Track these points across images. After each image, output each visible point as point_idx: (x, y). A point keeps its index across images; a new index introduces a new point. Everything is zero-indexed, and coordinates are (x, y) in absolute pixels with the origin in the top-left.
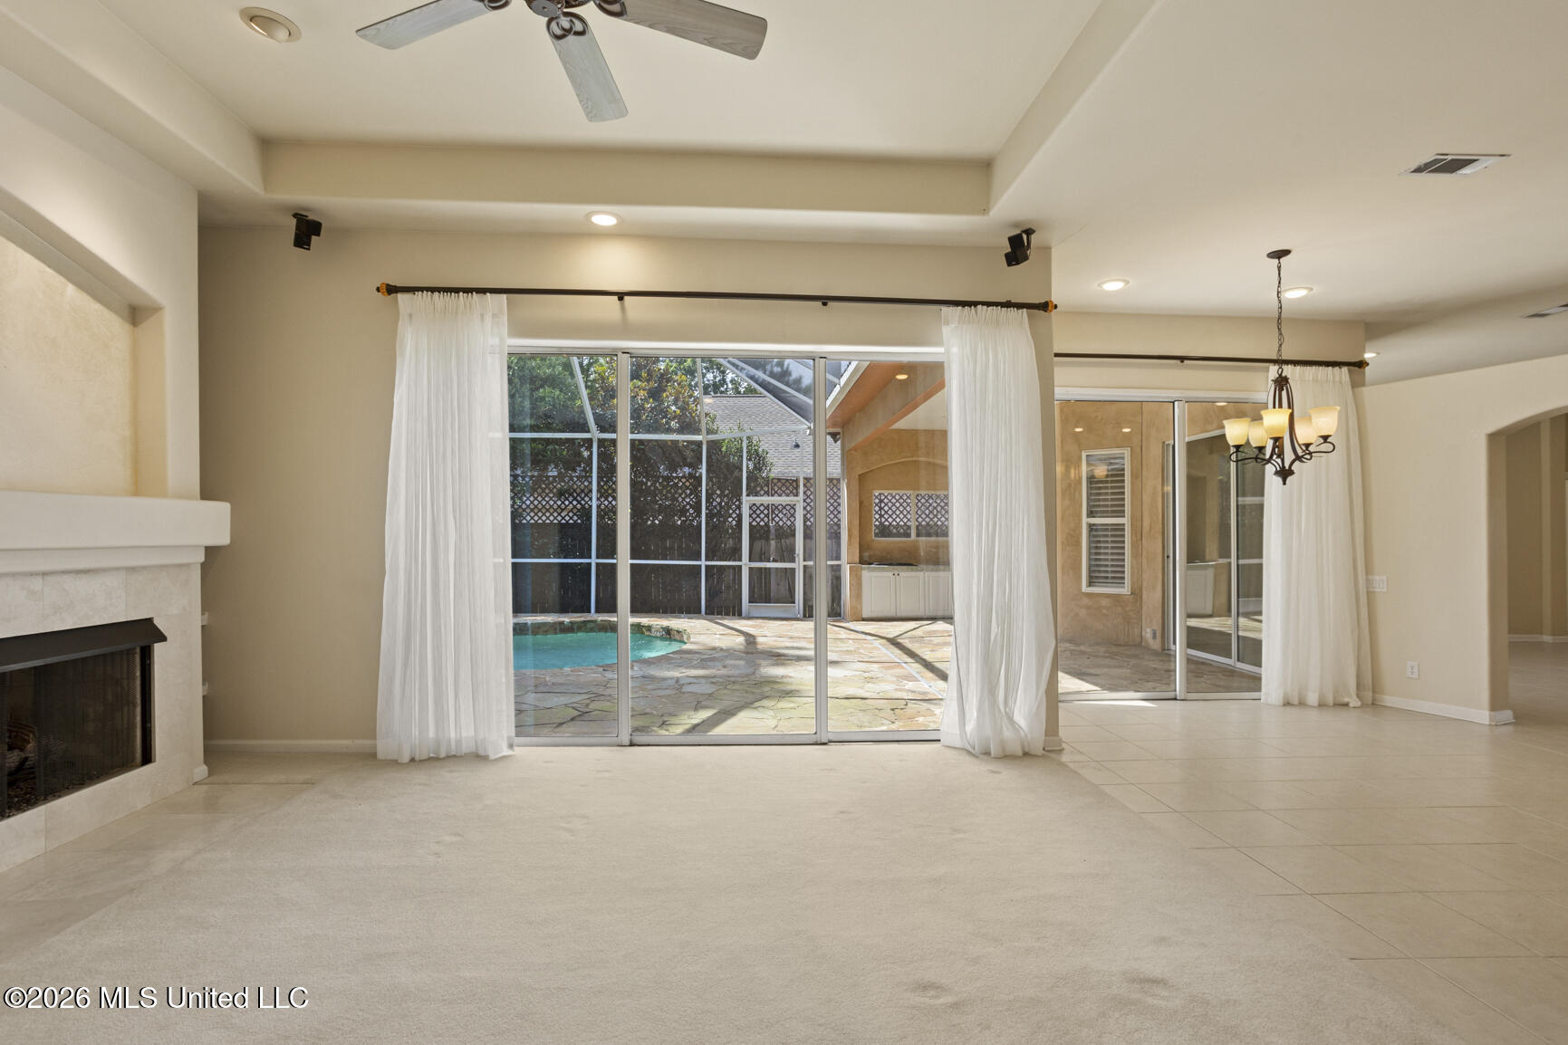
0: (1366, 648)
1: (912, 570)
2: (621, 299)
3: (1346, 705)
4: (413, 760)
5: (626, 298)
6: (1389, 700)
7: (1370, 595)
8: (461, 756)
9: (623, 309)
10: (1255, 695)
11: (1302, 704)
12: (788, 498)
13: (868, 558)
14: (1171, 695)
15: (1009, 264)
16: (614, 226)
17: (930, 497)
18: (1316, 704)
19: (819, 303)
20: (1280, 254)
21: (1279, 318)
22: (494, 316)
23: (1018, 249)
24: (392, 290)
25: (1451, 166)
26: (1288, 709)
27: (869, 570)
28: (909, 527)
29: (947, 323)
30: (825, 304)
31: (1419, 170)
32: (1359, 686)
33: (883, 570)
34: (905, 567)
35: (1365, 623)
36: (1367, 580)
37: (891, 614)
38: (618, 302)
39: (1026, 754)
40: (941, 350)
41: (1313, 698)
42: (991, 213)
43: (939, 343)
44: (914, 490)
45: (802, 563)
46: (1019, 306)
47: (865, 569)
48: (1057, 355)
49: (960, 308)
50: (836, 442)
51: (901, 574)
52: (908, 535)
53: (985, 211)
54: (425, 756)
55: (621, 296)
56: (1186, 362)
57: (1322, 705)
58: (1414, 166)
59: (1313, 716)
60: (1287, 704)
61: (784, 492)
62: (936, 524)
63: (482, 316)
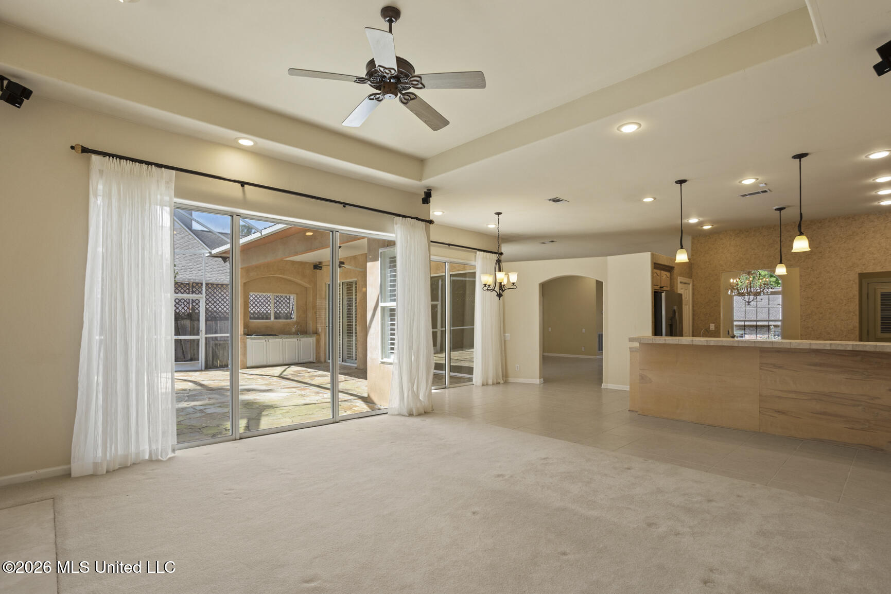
0: (504, 361)
1: (276, 338)
2: (242, 186)
3: (499, 383)
4: (107, 472)
5: (245, 186)
6: (511, 380)
7: (505, 341)
8: (139, 463)
9: (244, 191)
10: (471, 383)
11: (487, 384)
12: (182, 295)
13: (249, 332)
14: (444, 386)
15: (423, 203)
16: (252, 146)
17: (282, 297)
18: (491, 384)
19: (341, 206)
20: (499, 214)
21: (498, 237)
22: (167, 183)
23: (427, 198)
24: (85, 150)
25: (556, 200)
26: (484, 387)
27: (251, 339)
28: (270, 314)
29: (396, 224)
30: (344, 207)
31: (550, 200)
32: (503, 376)
33: (259, 339)
34: (272, 337)
35: (504, 352)
36: (504, 336)
37: (265, 363)
38: (241, 188)
39: (425, 413)
40: (394, 235)
41: (490, 382)
42: (423, 182)
43: (393, 232)
44: (273, 293)
45: (204, 336)
46: (422, 220)
47: (248, 338)
48: (431, 242)
49: (401, 218)
50: (225, 262)
51: (270, 341)
52: (268, 318)
53: (420, 180)
54: (117, 467)
55: (243, 184)
56: (451, 246)
57: (493, 384)
58: (549, 199)
59: (490, 388)
60: (483, 385)
61: (179, 291)
62: (263, 312)
63: (158, 181)
